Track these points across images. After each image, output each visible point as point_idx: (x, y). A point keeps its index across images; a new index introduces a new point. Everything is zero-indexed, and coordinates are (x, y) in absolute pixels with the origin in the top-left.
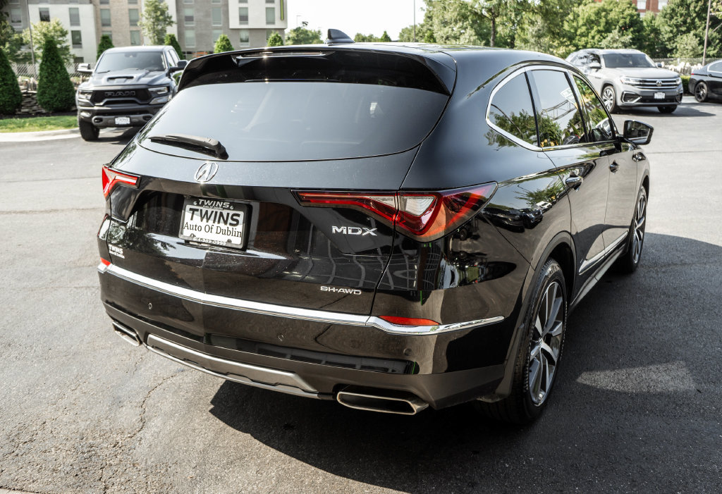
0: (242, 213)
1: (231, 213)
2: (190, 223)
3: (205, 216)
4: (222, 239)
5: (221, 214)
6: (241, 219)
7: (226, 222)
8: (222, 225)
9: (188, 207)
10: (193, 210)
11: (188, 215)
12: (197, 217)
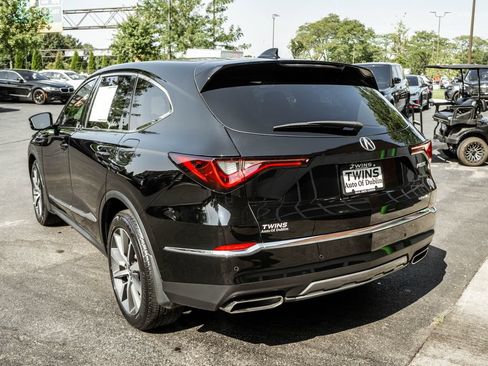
0: (379, 168)
1: (372, 169)
2: (348, 183)
3: (357, 176)
4: (371, 187)
5: (367, 172)
6: (380, 171)
7: (370, 176)
8: (369, 179)
9: (344, 172)
10: (348, 174)
11: (346, 178)
12: (352, 178)
